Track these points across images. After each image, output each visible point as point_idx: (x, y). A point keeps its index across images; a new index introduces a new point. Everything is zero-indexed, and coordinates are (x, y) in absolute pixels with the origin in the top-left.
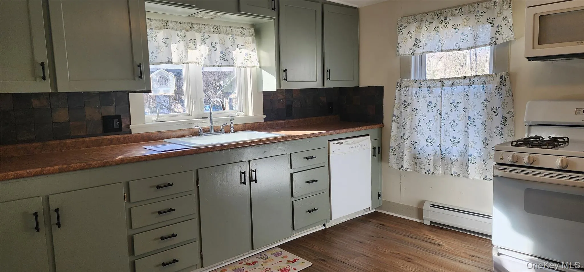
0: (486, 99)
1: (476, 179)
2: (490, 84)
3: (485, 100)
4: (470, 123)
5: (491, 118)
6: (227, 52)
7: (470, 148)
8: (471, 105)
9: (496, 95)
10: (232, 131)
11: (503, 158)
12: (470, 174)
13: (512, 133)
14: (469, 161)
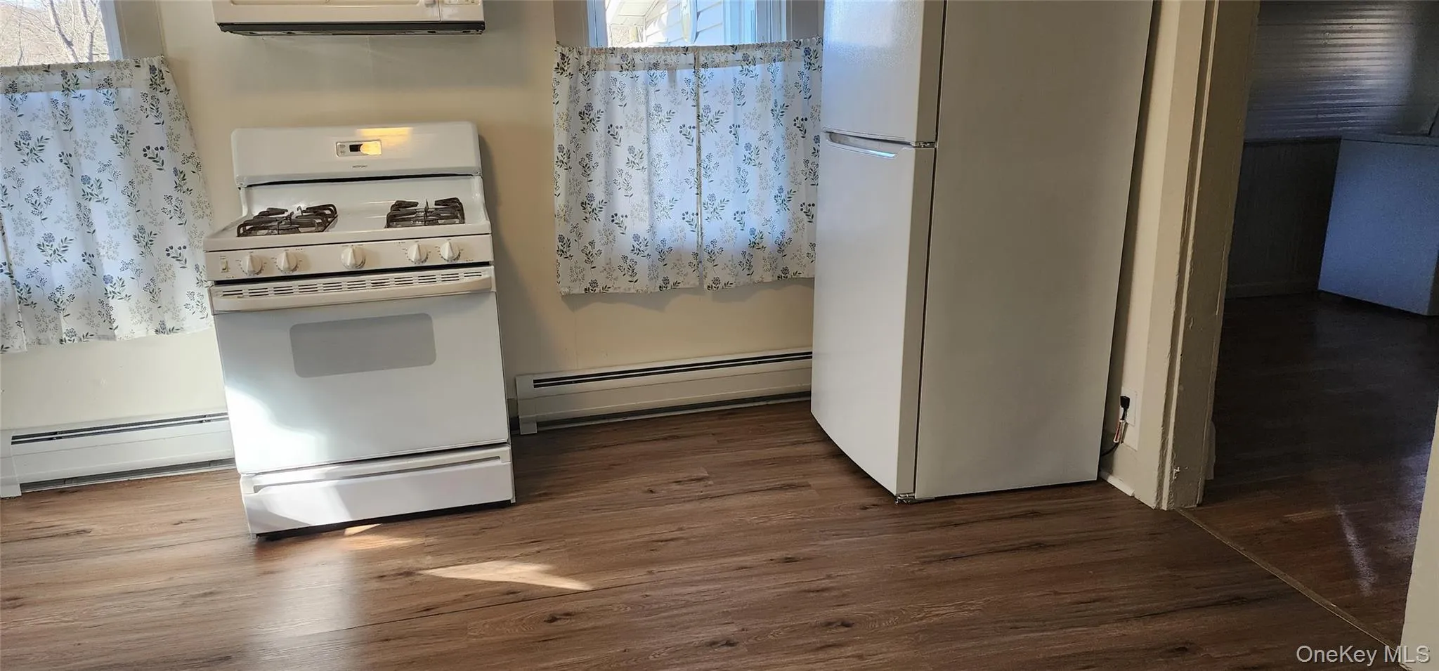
0: (122, 128)
1: (136, 337)
2: (124, 87)
3: (120, 128)
4: (91, 194)
5: (146, 176)
7: (105, 260)
8: (84, 144)
9: (147, 116)
11: (229, 266)
12: (117, 327)
13: (204, 208)
14: (109, 295)
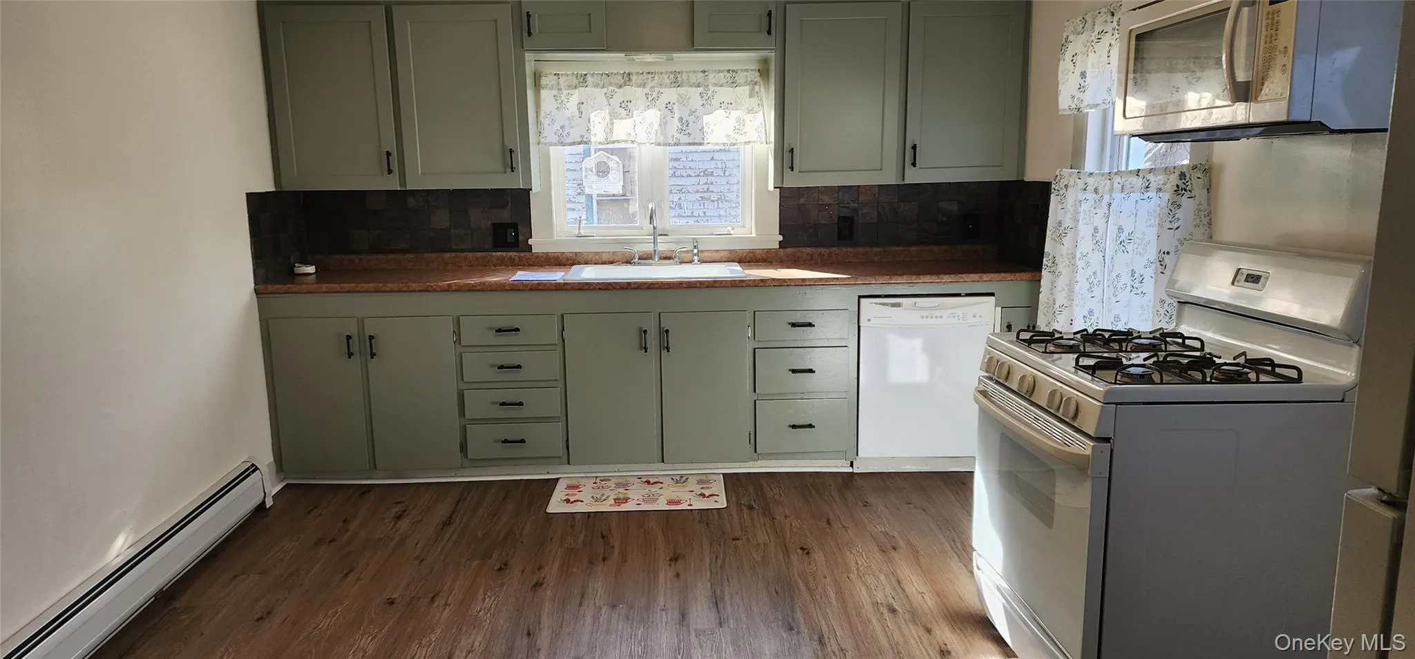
6: (691, 119)
10: (696, 261)
